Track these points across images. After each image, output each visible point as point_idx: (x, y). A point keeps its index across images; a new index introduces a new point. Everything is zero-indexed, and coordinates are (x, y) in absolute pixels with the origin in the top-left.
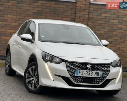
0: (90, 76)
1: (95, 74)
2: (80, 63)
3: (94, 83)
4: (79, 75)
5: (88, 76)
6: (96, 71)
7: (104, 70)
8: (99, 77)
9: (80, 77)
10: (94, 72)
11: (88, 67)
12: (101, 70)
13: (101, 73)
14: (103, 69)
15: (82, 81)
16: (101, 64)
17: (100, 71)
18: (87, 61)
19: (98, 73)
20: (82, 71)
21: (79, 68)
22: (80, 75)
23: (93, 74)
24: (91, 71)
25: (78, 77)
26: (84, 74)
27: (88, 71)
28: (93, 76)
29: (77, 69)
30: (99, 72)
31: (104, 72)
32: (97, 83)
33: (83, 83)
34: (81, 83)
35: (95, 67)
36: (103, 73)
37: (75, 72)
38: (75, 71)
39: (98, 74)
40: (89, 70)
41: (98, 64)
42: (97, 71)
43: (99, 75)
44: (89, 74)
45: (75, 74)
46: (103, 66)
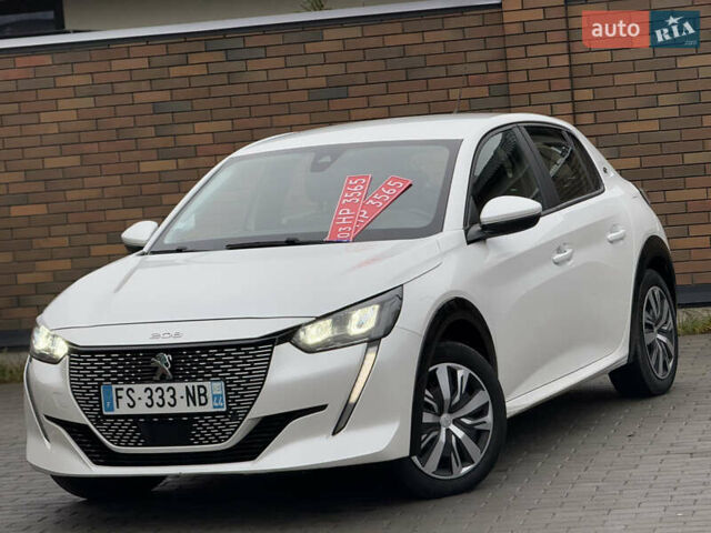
0: (167, 410)
1: (189, 395)
2: (123, 352)
3: (197, 439)
4: (117, 412)
5: (156, 410)
6: (190, 385)
7: (233, 374)
8: (209, 408)
9: (126, 417)
10: (180, 388)
11: (156, 369)
12: (215, 375)
13: (215, 388)
14: (225, 371)
15: (140, 438)
16: (221, 347)
17: (208, 379)
18: (156, 336)
19: (202, 391)
20: (126, 387)
21: (114, 375)
22: (123, 409)
23: (176, 399)
24: (165, 386)
25: (116, 417)
26: (136, 400)
27: (154, 386)
28: (182, 407)
29: (107, 380)
30: (207, 384)
31: (231, 382)
32: (210, 443)
34: (136, 445)
35: (188, 361)
37: (98, 394)
38: (100, 392)
39: (200, 395)
40: (163, 379)
41: (205, 348)
42: (196, 384)
43: (210, 400)
44: (161, 403)
45: (101, 407)
46: (229, 354)
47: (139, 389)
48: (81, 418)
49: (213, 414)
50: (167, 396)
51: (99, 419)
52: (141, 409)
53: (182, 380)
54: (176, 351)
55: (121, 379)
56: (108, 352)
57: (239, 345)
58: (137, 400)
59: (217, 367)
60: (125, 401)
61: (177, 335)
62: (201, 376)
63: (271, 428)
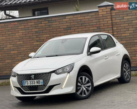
0: (33, 85)
1: (37, 82)
4: (25, 85)
5: (32, 85)
6: (37, 80)
7: (44, 78)
8: (40, 84)
9: (27, 86)
10: (36, 81)
11: (32, 78)
13: (41, 81)
14: (43, 78)
16: (42, 74)
18: (32, 72)
22: (26, 85)
23: (35, 83)
24: (33, 81)
27: (31, 81)
29: (23, 80)
30: (40, 80)
32: (41, 90)
33: (30, 91)
36: (44, 81)
37: (22, 82)
40: (33, 79)
41: (40, 74)
47: (29, 81)
48: (19, 86)
49: (41, 85)
50: (33, 82)
51: (22, 86)
52: (29, 85)
53: (36, 80)
54: (35, 75)
55: (26, 80)
56: (23, 75)
57: (45, 73)
58: (28, 83)
59: (42, 77)
60: (26, 83)
61: (35, 72)
62: (39, 79)
63: (51, 87)
